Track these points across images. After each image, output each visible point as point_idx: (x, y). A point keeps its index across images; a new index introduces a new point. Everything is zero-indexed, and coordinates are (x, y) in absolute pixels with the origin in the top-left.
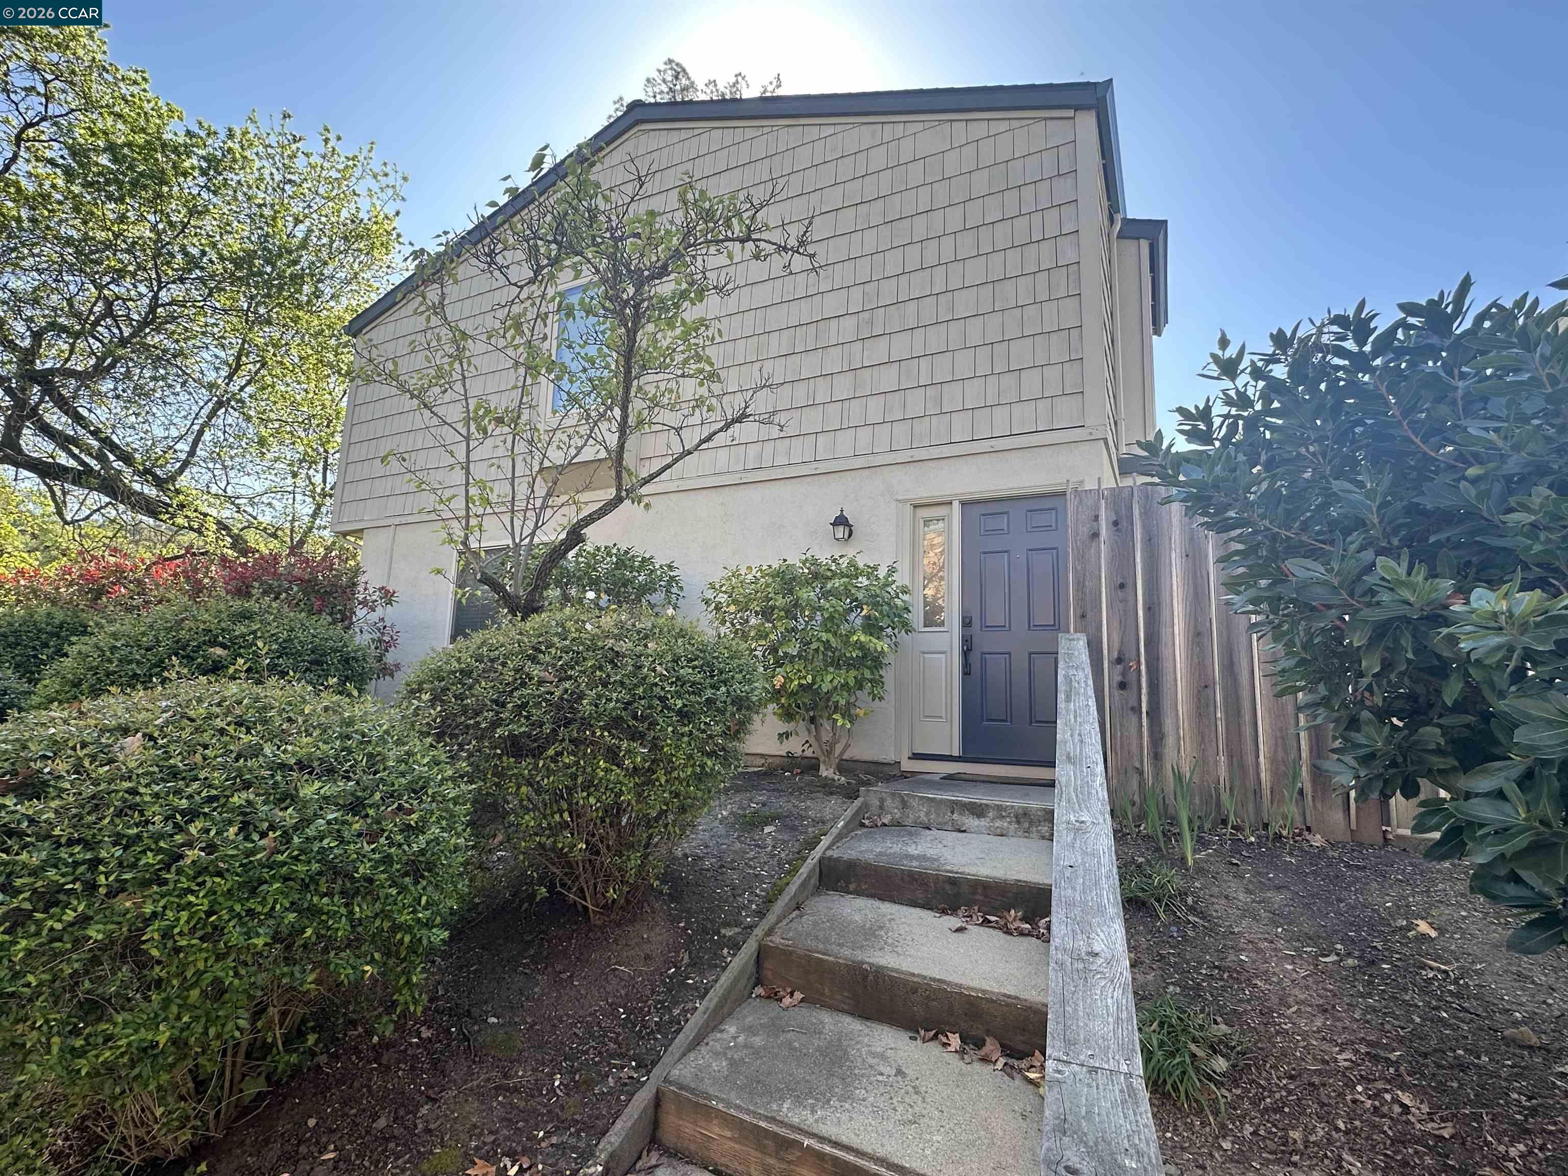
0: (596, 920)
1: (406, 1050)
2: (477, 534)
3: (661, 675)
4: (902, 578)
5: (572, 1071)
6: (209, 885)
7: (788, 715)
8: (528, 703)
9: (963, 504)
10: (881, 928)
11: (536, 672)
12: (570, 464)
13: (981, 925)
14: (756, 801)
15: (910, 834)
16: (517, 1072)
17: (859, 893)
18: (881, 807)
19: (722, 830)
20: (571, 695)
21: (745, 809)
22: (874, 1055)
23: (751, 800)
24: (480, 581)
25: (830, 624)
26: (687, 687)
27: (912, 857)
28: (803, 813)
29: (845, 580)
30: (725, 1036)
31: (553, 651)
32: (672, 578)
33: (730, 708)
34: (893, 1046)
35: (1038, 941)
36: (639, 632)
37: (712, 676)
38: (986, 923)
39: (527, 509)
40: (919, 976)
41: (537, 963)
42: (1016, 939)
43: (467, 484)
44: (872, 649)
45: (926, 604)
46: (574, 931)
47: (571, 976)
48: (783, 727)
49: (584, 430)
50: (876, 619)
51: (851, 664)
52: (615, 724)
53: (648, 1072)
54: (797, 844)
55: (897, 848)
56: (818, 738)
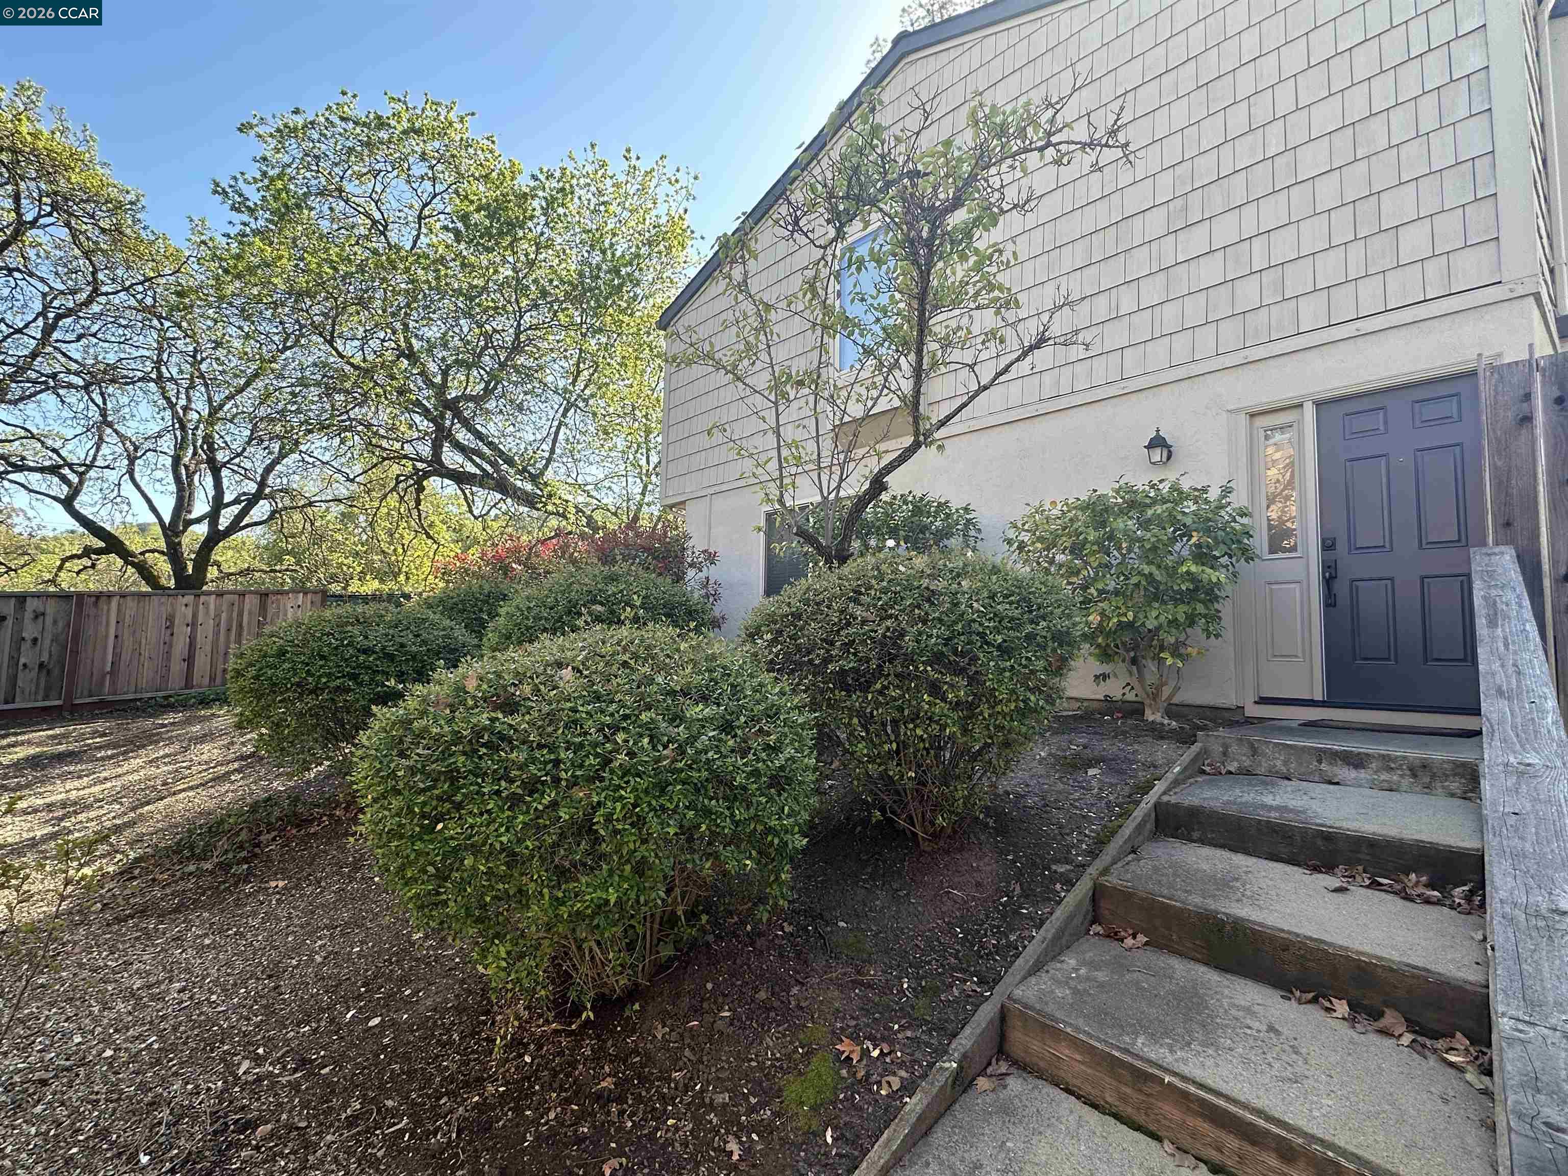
0: (925, 846)
1: (773, 940)
2: (791, 491)
3: (978, 611)
4: (1239, 499)
5: (919, 978)
6: (632, 783)
7: (1105, 655)
8: (854, 641)
9: (1319, 405)
10: (1237, 879)
11: (859, 612)
12: (868, 416)
13: (1368, 887)
14: (1076, 744)
15: (1265, 784)
16: (869, 971)
17: (1203, 842)
18: (1225, 754)
19: (1041, 770)
20: (893, 633)
21: (1064, 751)
22: (1239, 1008)
23: (1071, 742)
24: (796, 534)
25: (1152, 553)
26: (1005, 623)
27: (1271, 808)
28: (1131, 757)
29: (1169, 505)
30: (1065, 966)
31: (873, 593)
32: (969, 521)
33: (1050, 644)
34: (1260, 1001)
35: (1453, 913)
36: (951, 571)
37: (1031, 612)
38: (1375, 885)
39: (832, 465)
40: (1289, 932)
41: (874, 880)
42: (1419, 907)
43: (779, 447)
44: (1205, 581)
45: (1270, 528)
46: (905, 854)
47: (908, 895)
48: (1099, 668)
49: (879, 380)
50: (1208, 547)
51: (1179, 598)
52: (937, 659)
53: (991, 989)
54: (1127, 788)
55: (1249, 797)
56: (1141, 679)
